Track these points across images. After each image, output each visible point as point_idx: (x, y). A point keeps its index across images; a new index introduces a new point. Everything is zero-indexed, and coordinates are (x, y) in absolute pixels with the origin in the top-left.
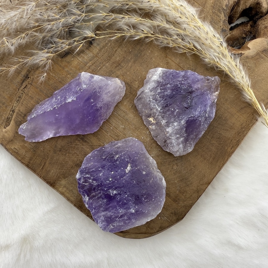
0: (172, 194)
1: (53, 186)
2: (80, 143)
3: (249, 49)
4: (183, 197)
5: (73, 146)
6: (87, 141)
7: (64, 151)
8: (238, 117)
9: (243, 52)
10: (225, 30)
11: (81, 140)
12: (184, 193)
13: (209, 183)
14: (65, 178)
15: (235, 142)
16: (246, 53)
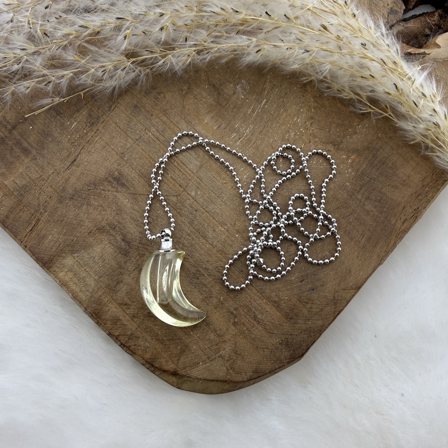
0: (284, 303)
1: (47, 267)
2: (112, 187)
3: (438, 46)
4: (305, 311)
5: (98, 191)
6: (126, 183)
7: (79, 199)
8: (416, 165)
9: (427, 51)
10: (396, 11)
11: (114, 182)
12: (307, 303)
13: (359, 288)
14: (72, 252)
15: (411, 211)
16: (433, 53)
